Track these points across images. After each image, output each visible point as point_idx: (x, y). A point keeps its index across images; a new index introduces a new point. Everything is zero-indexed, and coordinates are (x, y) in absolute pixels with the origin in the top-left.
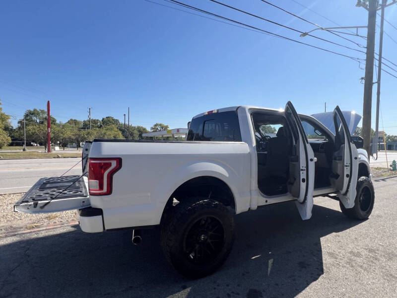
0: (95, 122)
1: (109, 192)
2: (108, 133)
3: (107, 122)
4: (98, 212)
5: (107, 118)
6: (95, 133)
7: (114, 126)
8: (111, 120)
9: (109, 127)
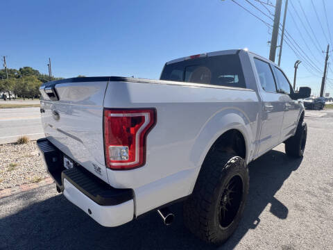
0: (12, 71)
1: (142, 162)
2: (29, 83)
3: (25, 72)
4: (124, 195)
5: (25, 68)
6: (14, 82)
7: (34, 76)
8: (30, 70)
9: (28, 77)
